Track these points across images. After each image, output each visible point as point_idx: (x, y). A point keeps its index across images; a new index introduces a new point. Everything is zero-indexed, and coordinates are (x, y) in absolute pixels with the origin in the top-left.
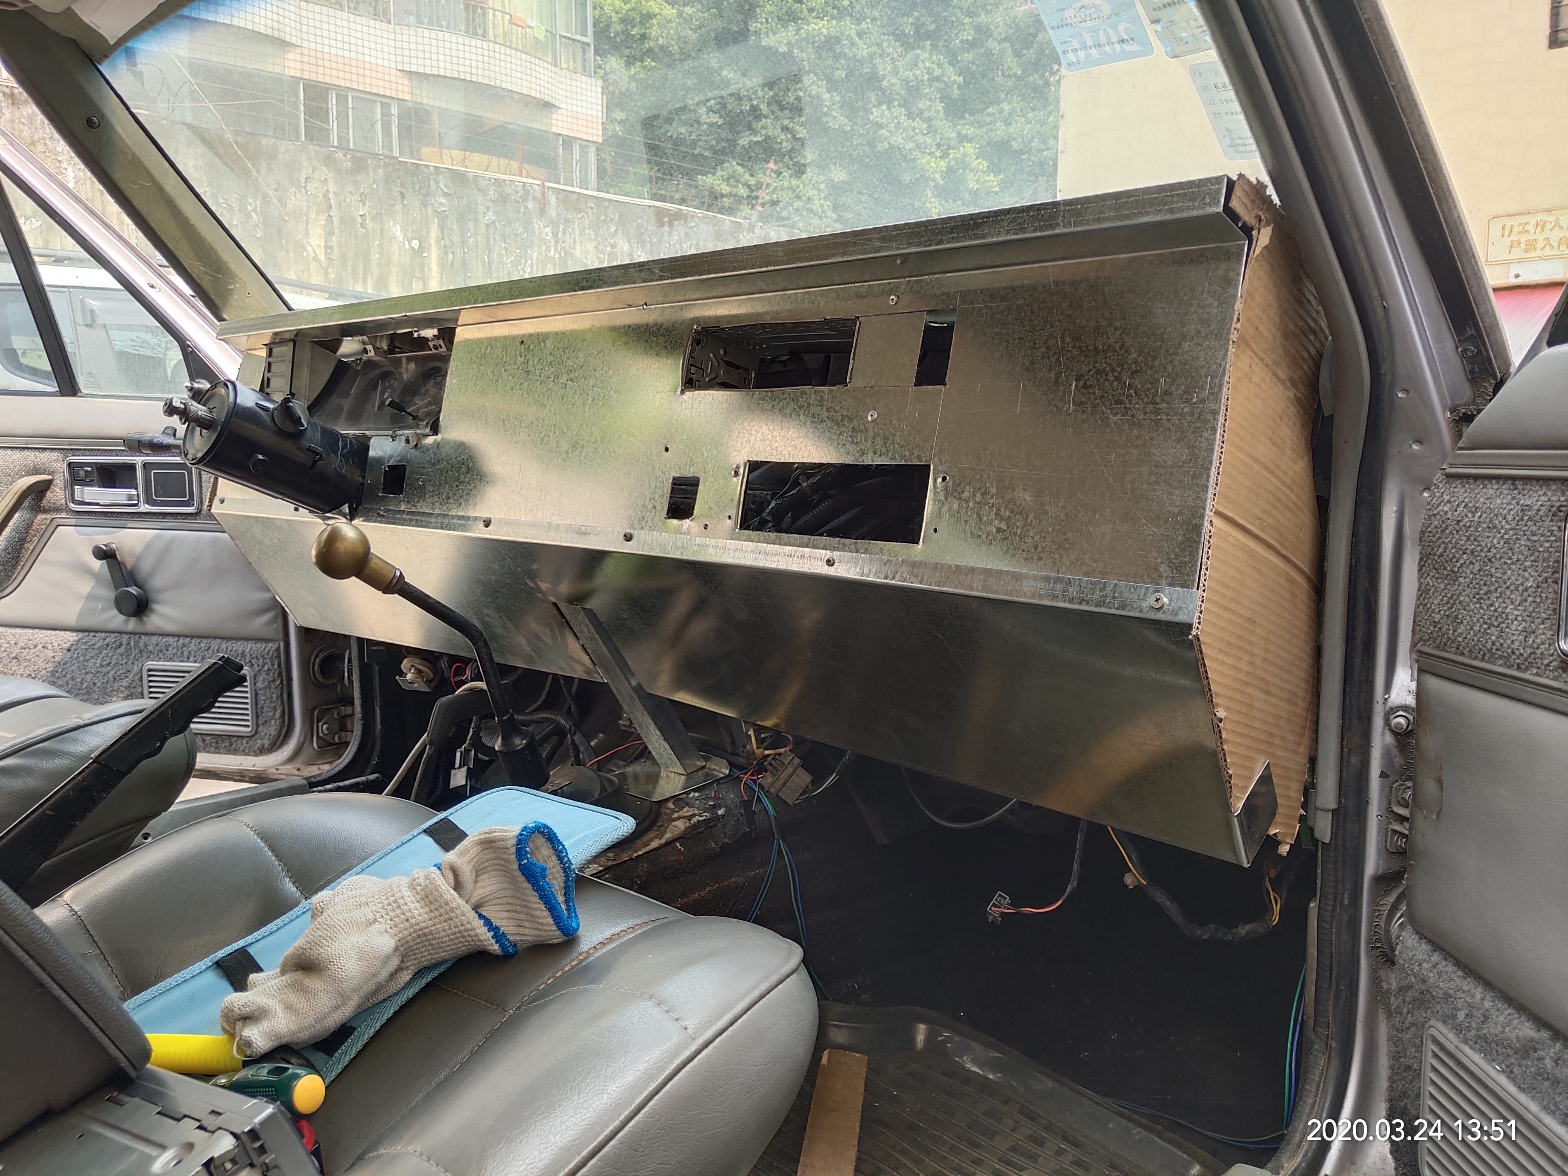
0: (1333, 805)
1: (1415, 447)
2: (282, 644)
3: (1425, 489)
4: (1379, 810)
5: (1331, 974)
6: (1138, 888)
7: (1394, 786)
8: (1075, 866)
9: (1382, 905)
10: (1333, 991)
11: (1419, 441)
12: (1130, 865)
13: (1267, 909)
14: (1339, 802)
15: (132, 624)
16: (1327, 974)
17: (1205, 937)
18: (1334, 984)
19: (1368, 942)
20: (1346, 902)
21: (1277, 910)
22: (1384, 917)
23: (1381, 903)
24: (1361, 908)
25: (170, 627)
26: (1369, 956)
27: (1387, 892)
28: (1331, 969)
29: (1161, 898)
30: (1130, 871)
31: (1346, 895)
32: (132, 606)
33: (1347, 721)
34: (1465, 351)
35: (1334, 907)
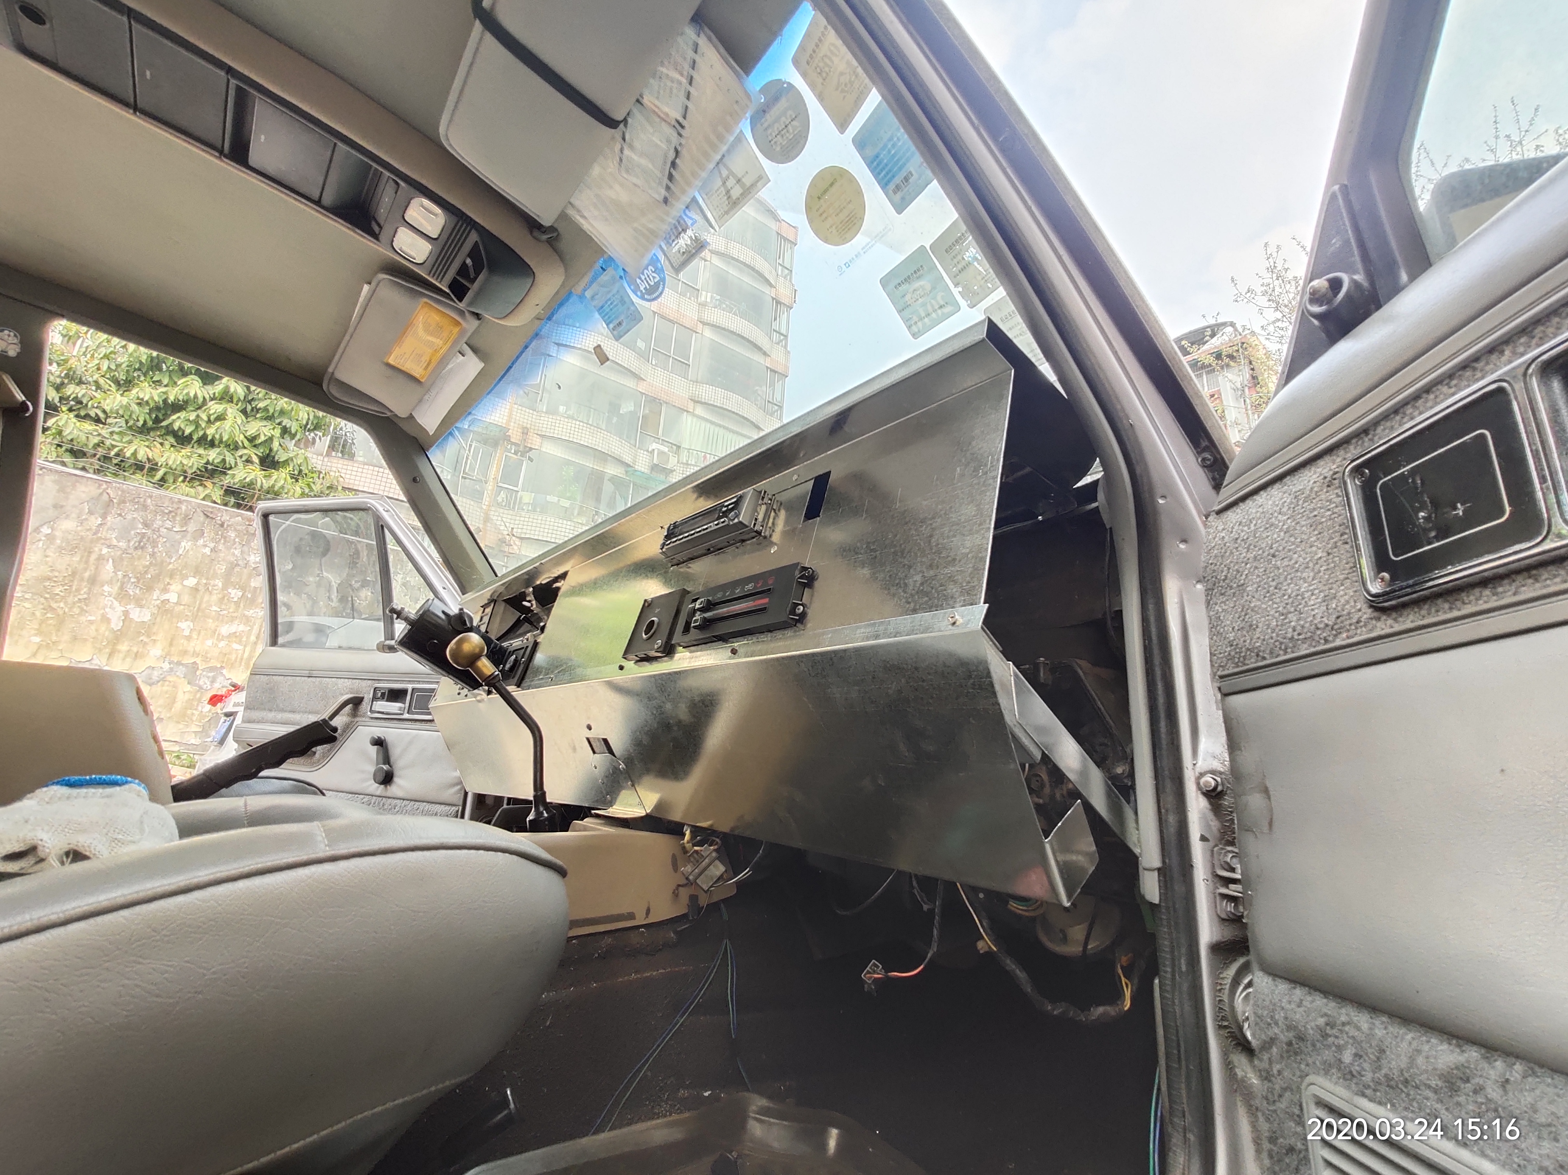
0: (1157, 864)
1: (1182, 546)
2: (461, 808)
3: (1198, 582)
4: (1205, 873)
5: (1179, 1051)
6: (989, 954)
7: (1216, 849)
8: (935, 932)
9: (1223, 978)
10: (1183, 1071)
11: (1184, 541)
12: (982, 930)
13: (1120, 995)
14: (1164, 862)
15: (379, 789)
16: (1175, 1052)
17: (1055, 1013)
18: (1183, 1063)
19: (1216, 1019)
20: (1184, 968)
21: (1128, 994)
22: (1227, 992)
23: (1221, 976)
24: (1200, 976)
25: (400, 794)
26: (1218, 1035)
27: (1227, 965)
28: (1179, 1045)
29: (1010, 964)
30: (983, 938)
31: (1183, 961)
32: (381, 777)
33: (1161, 782)
34: (1204, 460)
35: (1173, 975)
